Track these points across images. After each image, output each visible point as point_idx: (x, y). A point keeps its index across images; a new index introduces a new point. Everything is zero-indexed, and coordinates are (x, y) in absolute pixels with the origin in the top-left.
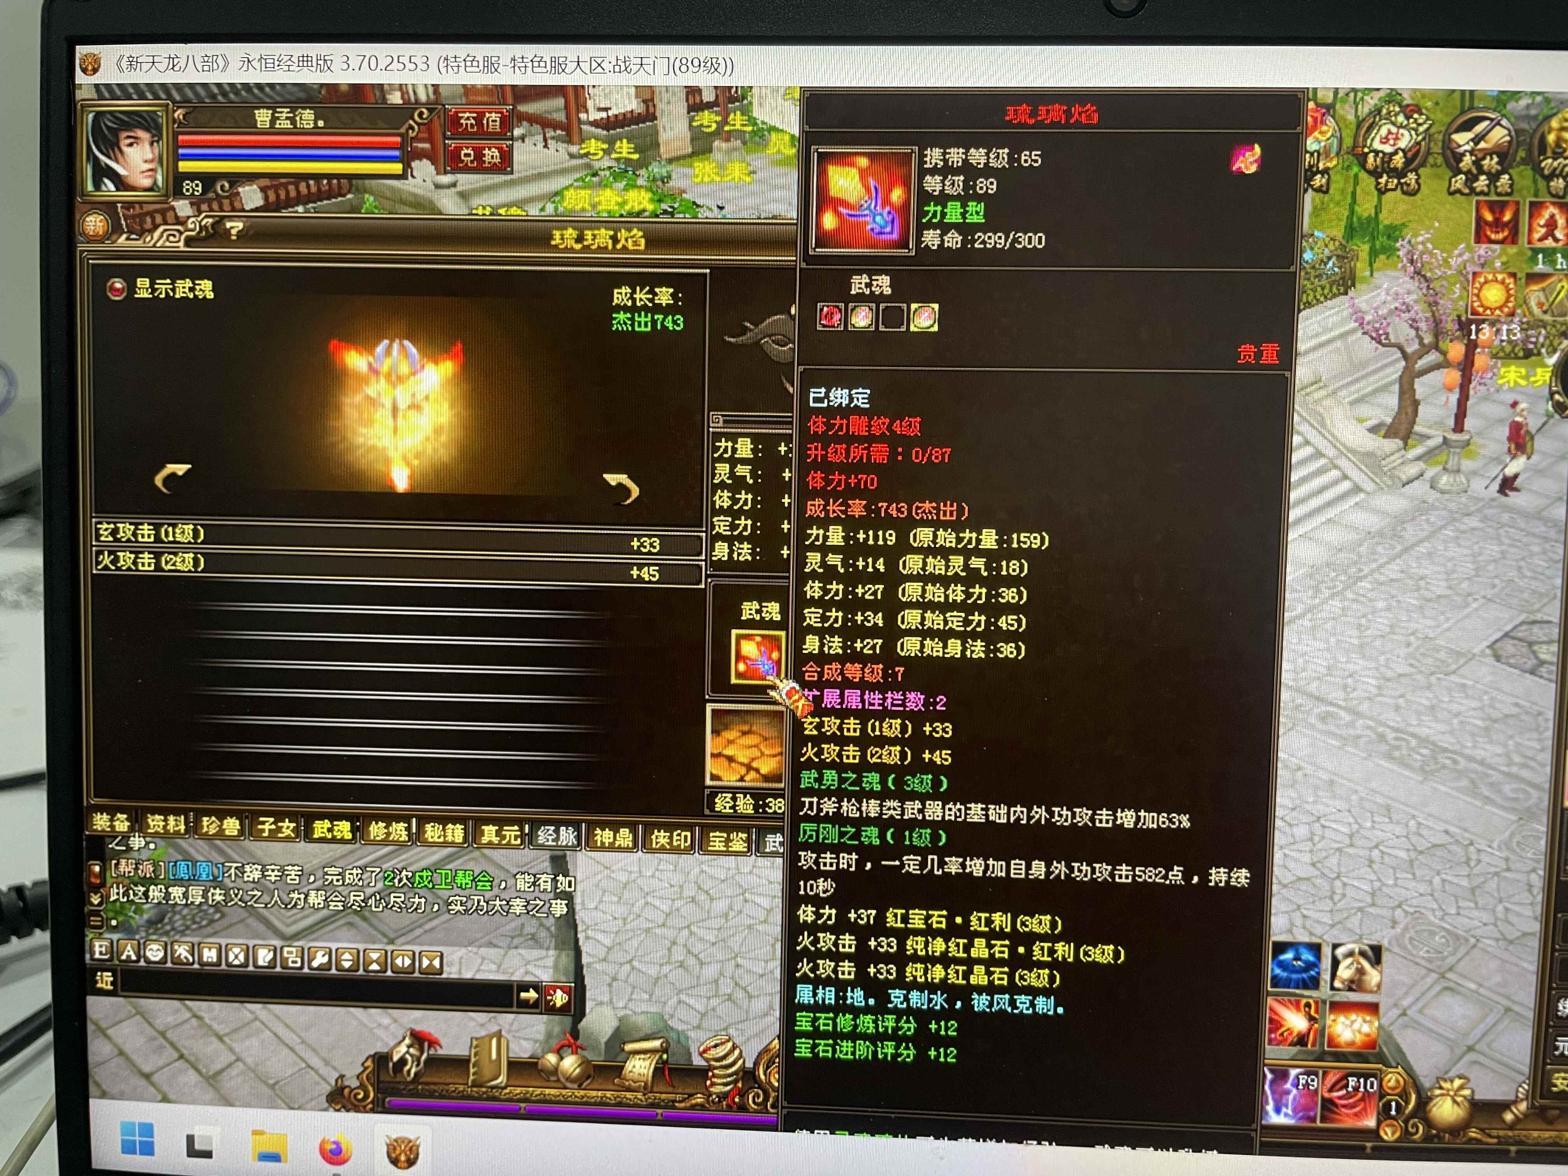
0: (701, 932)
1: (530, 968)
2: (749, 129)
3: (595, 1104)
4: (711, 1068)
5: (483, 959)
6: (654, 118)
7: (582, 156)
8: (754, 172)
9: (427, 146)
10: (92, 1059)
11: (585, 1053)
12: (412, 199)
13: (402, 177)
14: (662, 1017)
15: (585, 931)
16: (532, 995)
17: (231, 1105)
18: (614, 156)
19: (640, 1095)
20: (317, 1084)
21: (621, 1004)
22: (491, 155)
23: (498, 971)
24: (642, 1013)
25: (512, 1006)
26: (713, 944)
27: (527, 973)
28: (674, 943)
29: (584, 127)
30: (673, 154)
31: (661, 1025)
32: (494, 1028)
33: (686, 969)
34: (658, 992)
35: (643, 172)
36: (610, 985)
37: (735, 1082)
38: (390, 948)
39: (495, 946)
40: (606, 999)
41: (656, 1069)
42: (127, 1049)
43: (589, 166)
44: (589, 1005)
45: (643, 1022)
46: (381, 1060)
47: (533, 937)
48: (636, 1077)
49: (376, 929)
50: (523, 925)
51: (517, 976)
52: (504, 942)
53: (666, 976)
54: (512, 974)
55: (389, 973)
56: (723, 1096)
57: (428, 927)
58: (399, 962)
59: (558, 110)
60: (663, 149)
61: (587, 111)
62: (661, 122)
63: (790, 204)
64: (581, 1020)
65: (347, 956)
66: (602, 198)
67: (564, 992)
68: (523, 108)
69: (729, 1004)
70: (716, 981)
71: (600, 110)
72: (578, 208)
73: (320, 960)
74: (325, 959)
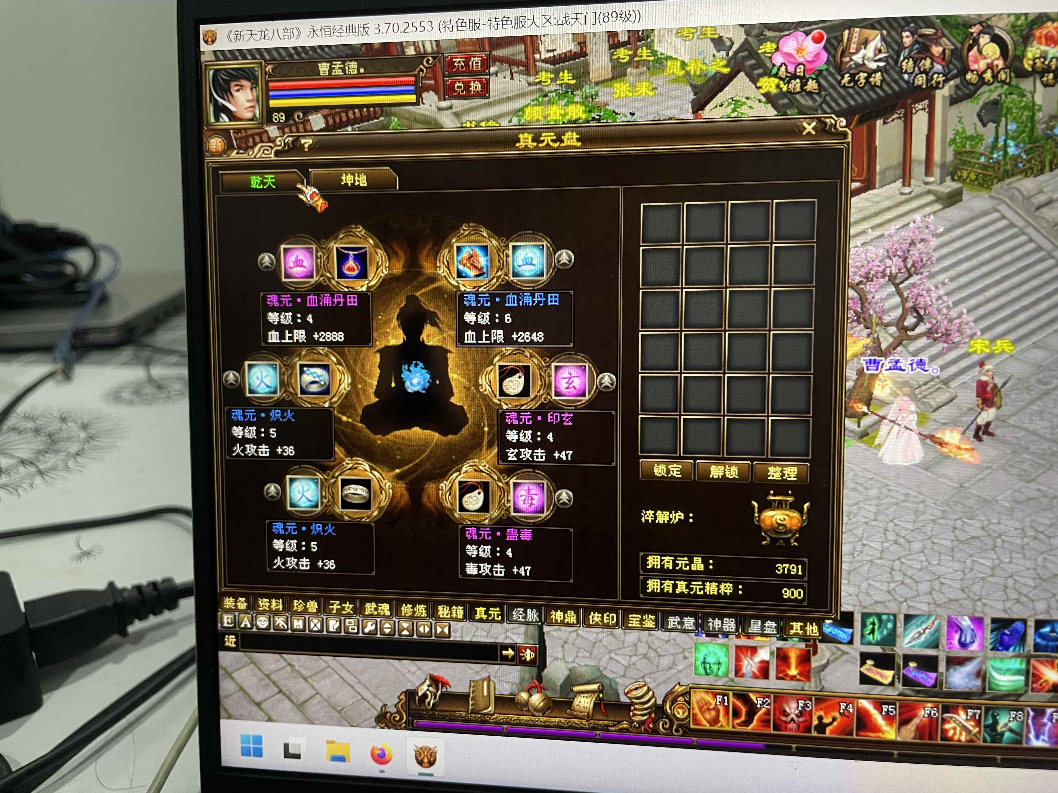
1: (509, 634)
2: (652, 58)
3: (554, 727)
4: (633, 704)
5: (477, 629)
6: (585, 55)
7: (536, 84)
8: (655, 88)
9: (432, 82)
10: (222, 693)
11: (547, 692)
12: (423, 118)
13: (416, 104)
14: (598, 669)
16: (510, 652)
17: (313, 723)
18: (558, 82)
19: (584, 722)
20: (369, 710)
21: (570, 660)
22: (475, 86)
23: (487, 636)
24: (585, 665)
25: (497, 660)
27: (506, 637)
29: (538, 64)
30: (599, 79)
31: (598, 674)
32: (485, 675)
33: (614, 636)
34: (595, 652)
35: (578, 92)
36: (563, 647)
37: (650, 714)
40: (560, 656)
41: (595, 703)
42: (245, 686)
43: (541, 90)
44: (549, 660)
45: (586, 672)
46: (411, 694)
48: (582, 709)
51: (500, 640)
53: (601, 641)
54: (497, 638)
55: (415, 637)
56: (641, 723)
58: (421, 629)
59: (519, 53)
60: (592, 76)
61: (540, 53)
62: (590, 57)
63: (681, 109)
64: (543, 670)
65: (387, 625)
66: (551, 112)
67: (532, 651)
68: (496, 53)
69: (644, 661)
70: (635, 645)
71: (548, 51)
72: (534, 119)
73: (370, 628)
74: (373, 628)
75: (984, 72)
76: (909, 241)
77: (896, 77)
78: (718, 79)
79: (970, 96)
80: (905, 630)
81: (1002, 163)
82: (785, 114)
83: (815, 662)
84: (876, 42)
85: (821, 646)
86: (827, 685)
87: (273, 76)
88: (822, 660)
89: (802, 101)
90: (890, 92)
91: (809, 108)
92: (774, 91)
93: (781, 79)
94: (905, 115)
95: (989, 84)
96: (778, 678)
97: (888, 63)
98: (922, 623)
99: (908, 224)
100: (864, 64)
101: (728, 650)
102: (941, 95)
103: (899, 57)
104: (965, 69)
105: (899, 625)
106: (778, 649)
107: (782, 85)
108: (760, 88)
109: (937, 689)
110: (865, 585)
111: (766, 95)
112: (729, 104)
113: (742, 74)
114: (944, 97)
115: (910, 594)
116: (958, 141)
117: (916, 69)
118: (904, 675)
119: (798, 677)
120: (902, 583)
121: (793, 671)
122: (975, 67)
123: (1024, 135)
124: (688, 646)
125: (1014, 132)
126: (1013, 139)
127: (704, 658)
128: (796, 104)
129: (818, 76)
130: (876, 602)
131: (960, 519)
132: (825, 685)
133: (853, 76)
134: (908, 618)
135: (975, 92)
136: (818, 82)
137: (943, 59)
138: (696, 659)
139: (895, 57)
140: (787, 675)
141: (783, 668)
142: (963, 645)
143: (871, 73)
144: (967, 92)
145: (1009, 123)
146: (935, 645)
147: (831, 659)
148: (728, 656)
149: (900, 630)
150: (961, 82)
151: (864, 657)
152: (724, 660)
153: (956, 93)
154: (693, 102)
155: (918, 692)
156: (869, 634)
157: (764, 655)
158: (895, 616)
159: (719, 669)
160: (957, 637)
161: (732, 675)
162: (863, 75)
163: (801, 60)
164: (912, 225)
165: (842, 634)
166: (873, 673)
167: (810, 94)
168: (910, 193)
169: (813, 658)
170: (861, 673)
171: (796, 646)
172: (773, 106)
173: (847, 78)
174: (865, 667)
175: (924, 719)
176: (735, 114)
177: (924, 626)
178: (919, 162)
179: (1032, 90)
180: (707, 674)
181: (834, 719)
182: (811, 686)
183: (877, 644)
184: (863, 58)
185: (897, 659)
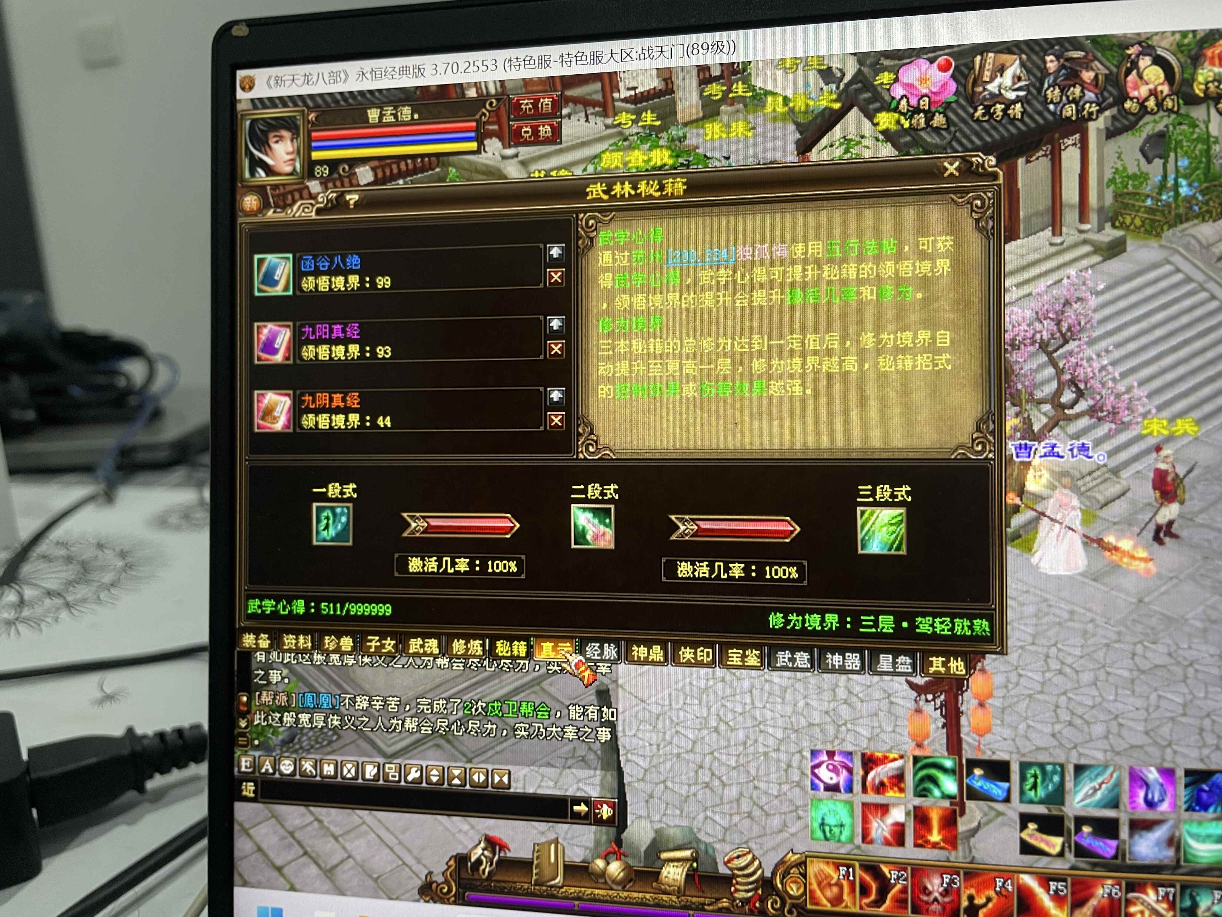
0: (723, 758)
1: (581, 785)
2: (749, 94)
3: (637, 904)
4: (734, 876)
5: (543, 776)
6: (672, 92)
7: (615, 126)
8: (754, 128)
9: (496, 127)
10: (237, 854)
11: (628, 860)
12: (484, 169)
13: (477, 152)
14: (691, 830)
15: (626, 755)
16: (583, 808)
17: (343, 894)
18: (640, 124)
19: (675, 898)
20: (411, 878)
21: (657, 818)
22: (545, 130)
23: (555, 787)
24: (675, 826)
25: (566, 817)
26: (734, 768)
27: (578, 789)
28: (701, 767)
29: (617, 104)
30: (688, 119)
31: (691, 837)
32: (552, 836)
33: (711, 789)
34: (688, 809)
35: (664, 135)
36: (647, 801)
37: (756, 889)
38: (468, 766)
39: (553, 766)
40: (644, 813)
41: (687, 876)
42: (264, 846)
43: (621, 133)
44: (630, 818)
45: (675, 834)
46: (461, 860)
47: (583, 759)
48: (671, 882)
49: (458, 750)
50: (575, 748)
51: (571, 792)
52: (559, 763)
53: (694, 795)
54: (567, 790)
55: (468, 787)
56: (746, 902)
57: (498, 749)
58: (475, 777)
59: (596, 92)
60: (679, 116)
61: (619, 91)
62: (678, 95)
63: (784, 151)
64: (624, 831)
65: (434, 772)
66: (632, 158)
67: (609, 806)
68: (569, 93)
69: (748, 820)
70: (737, 801)
71: (629, 89)
72: (613, 166)
73: (414, 775)
74: (418, 775)
75: (1147, 99)
76: (1062, 301)
77: (1039, 107)
78: (827, 116)
79: (1130, 127)
80: (1075, 785)
81: (1173, 206)
82: (908, 154)
84: (1014, 68)
85: (970, 805)
86: (979, 855)
87: (317, 125)
88: (971, 822)
89: (929, 139)
90: (1033, 125)
91: (936, 146)
92: (893, 127)
93: (901, 113)
94: (1052, 152)
95: (1152, 113)
96: (916, 845)
97: (1029, 92)
98: (1097, 776)
99: (1060, 281)
100: (1001, 94)
101: (852, 808)
102: (1095, 128)
103: (1042, 84)
104: (1124, 97)
105: (1067, 778)
106: (915, 808)
107: (903, 121)
108: (877, 124)
109: (1119, 861)
110: (1022, 727)
111: (886, 133)
112: (841, 144)
113: (855, 109)
114: (1098, 130)
115: (1080, 738)
116: (1118, 180)
117: (1064, 98)
118: (1076, 844)
119: (942, 844)
120: (1070, 724)
121: (935, 837)
122: (1135, 94)
123: (1198, 172)
124: (802, 803)
125: (1185, 169)
126: (1185, 177)
127: (823, 819)
128: (920, 142)
129: (945, 109)
130: (1038, 749)
131: (1140, 642)
132: (977, 856)
133: (987, 108)
134: (1079, 769)
135: (1136, 123)
136: (945, 116)
137: (1096, 86)
138: (813, 819)
139: (1038, 85)
140: (927, 842)
141: (922, 832)
142: (1150, 804)
143: (1009, 104)
144: (1127, 123)
145: (1179, 158)
146: (1115, 804)
147: (982, 821)
148: (853, 816)
149: (1069, 784)
150: (1119, 111)
151: (1025, 819)
152: (847, 821)
153: (1113, 124)
154: (798, 143)
155: (1094, 865)
156: (1030, 790)
157: (897, 815)
158: (1062, 766)
159: (841, 832)
160: (1141, 794)
161: (858, 840)
162: (999, 107)
163: (925, 91)
164: (1065, 281)
165: (996, 789)
166: (1037, 839)
167: (937, 130)
168: (1062, 243)
169: (959, 819)
170: (1022, 840)
171: (938, 805)
172: (894, 145)
173: (980, 111)
174: (1026, 831)
175: (1103, 901)
176: (849, 155)
177: (1100, 780)
178: (1072, 206)
179: (1206, 119)
180: (826, 839)
181: (989, 900)
182: (958, 856)
183: (1041, 802)
184: (1000, 87)
185: (1066, 823)
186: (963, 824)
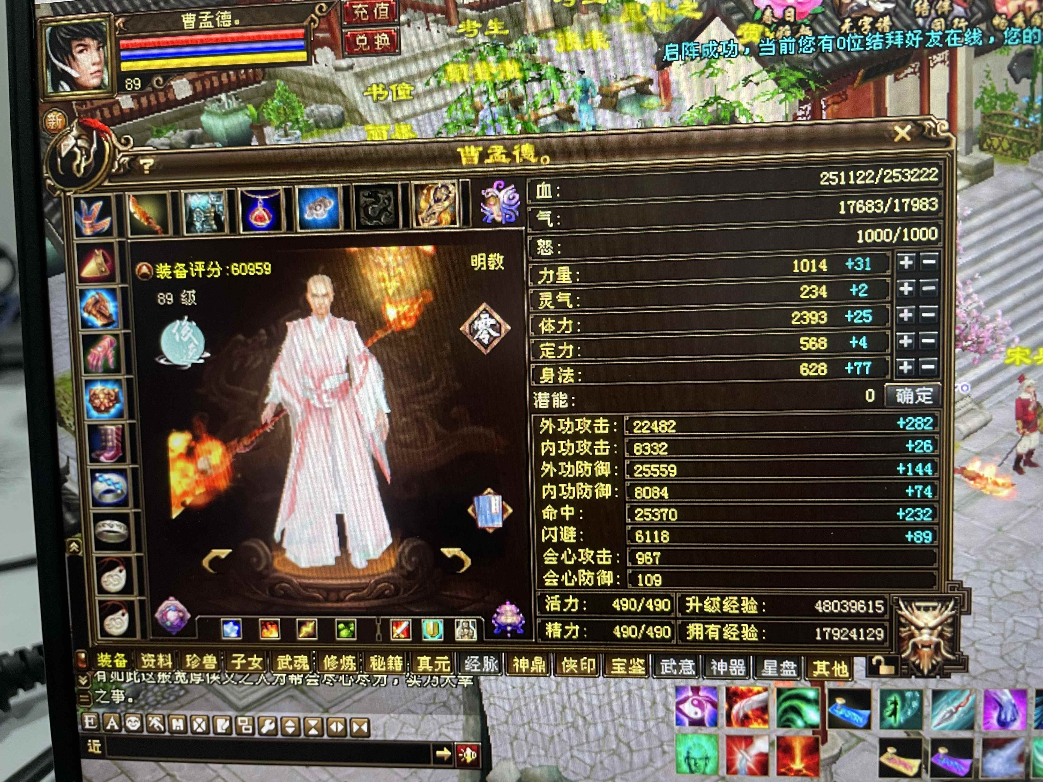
0: (587, 698)
1: (444, 730)
5: (404, 724)
7: (460, 35)
8: (610, 39)
9: (327, 35)
12: (316, 82)
13: (307, 63)
14: (557, 769)
15: (489, 696)
16: (446, 753)
18: (487, 33)
21: (522, 759)
22: (382, 39)
23: (416, 734)
24: (540, 766)
25: (429, 763)
26: (599, 707)
27: (441, 734)
28: (565, 707)
29: (461, 10)
30: (538, 28)
31: (556, 776)
33: (576, 729)
34: (552, 748)
35: (513, 45)
36: (512, 744)
38: (325, 716)
39: (413, 713)
40: (509, 755)
43: (466, 43)
44: (494, 761)
45: (541, 774)
47: (445, 704)
49: (313, 700)
50: (436, 694)
51: (433, 737)
52: (421, 709)
53: (559, 735)
54: (428, 736)
55: (326, 737)
58: (333, 727)
60: (529, 24)
62: (526, 1)
63: (643, 65)
64: (488, 773)
65: (290, 723)
66: (478, 71)
67: (473, 750)
69: (614, 758)
70: (603, 738)
72: (458, 80)
73: (268, 727)
74: (273, 726)
75: (1015, 16)
77: (908, 21)
79: (998, 46)
80: (933, 710)
81: (1040, 128)
83: (825, 753)
85: (832, 733)
86: (839, 780)
87: (126, 32)
88: (833, 749)
91: (803, 62)
92: (758, 40)
93: (766, 25)
94: (921, 70)
96: (779, 774)
97: (898, 5)
98: (955, 699)
101: (717, 741)
104: (992, 12)
105: (926, 703)
106: (779, 738)
107: (767, 33)
108: (740, 37)
109: (972, 779)
111: (749, 46)
113: (717, 19)
116: (987, 101)
117: (933, 12)
119: (805, 772)
121: (798, 765)
122: (1004, 9)
124: (667, 738)
127: (688, 753)
129: (811, 21)
131: (998, 570)
132: (837, 781)
134: (937, 694)
136: (812, 28)
138: (678, 754)
140: (790, 770)
141: (785, 761)
142: (1003, 724)
143: (877, 17)
144: (995, 40)
146: (970, 726)
147: (843, 748)
148: (717, 749)
149: (927, 709)
150: (987, 27)
151: (884, 744)
152: (712, 753)
156: (890, 716)
157: (761, 745)
158: (921, 692)
159: (706, 765)
160: (995, 714)
161: (723, 771)
162: (867, 20)
165: (857, 717)
166: (895, 763)
169: (821, 746)
170: (882, 765)
171: (801, 734)
173: (848, 24)
174: (885, 756)
177: (956, 704)
180: (692, 772)
183: (900, 727)
185: (924, 745)
186: (825, 751)
